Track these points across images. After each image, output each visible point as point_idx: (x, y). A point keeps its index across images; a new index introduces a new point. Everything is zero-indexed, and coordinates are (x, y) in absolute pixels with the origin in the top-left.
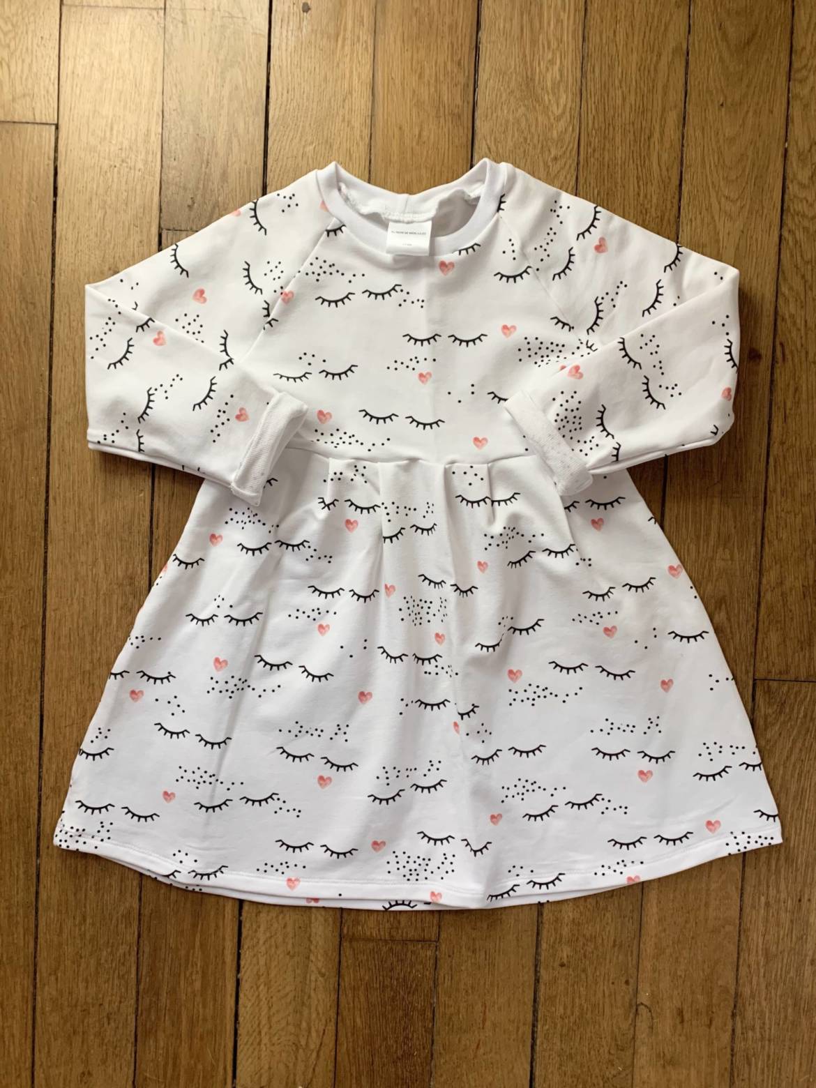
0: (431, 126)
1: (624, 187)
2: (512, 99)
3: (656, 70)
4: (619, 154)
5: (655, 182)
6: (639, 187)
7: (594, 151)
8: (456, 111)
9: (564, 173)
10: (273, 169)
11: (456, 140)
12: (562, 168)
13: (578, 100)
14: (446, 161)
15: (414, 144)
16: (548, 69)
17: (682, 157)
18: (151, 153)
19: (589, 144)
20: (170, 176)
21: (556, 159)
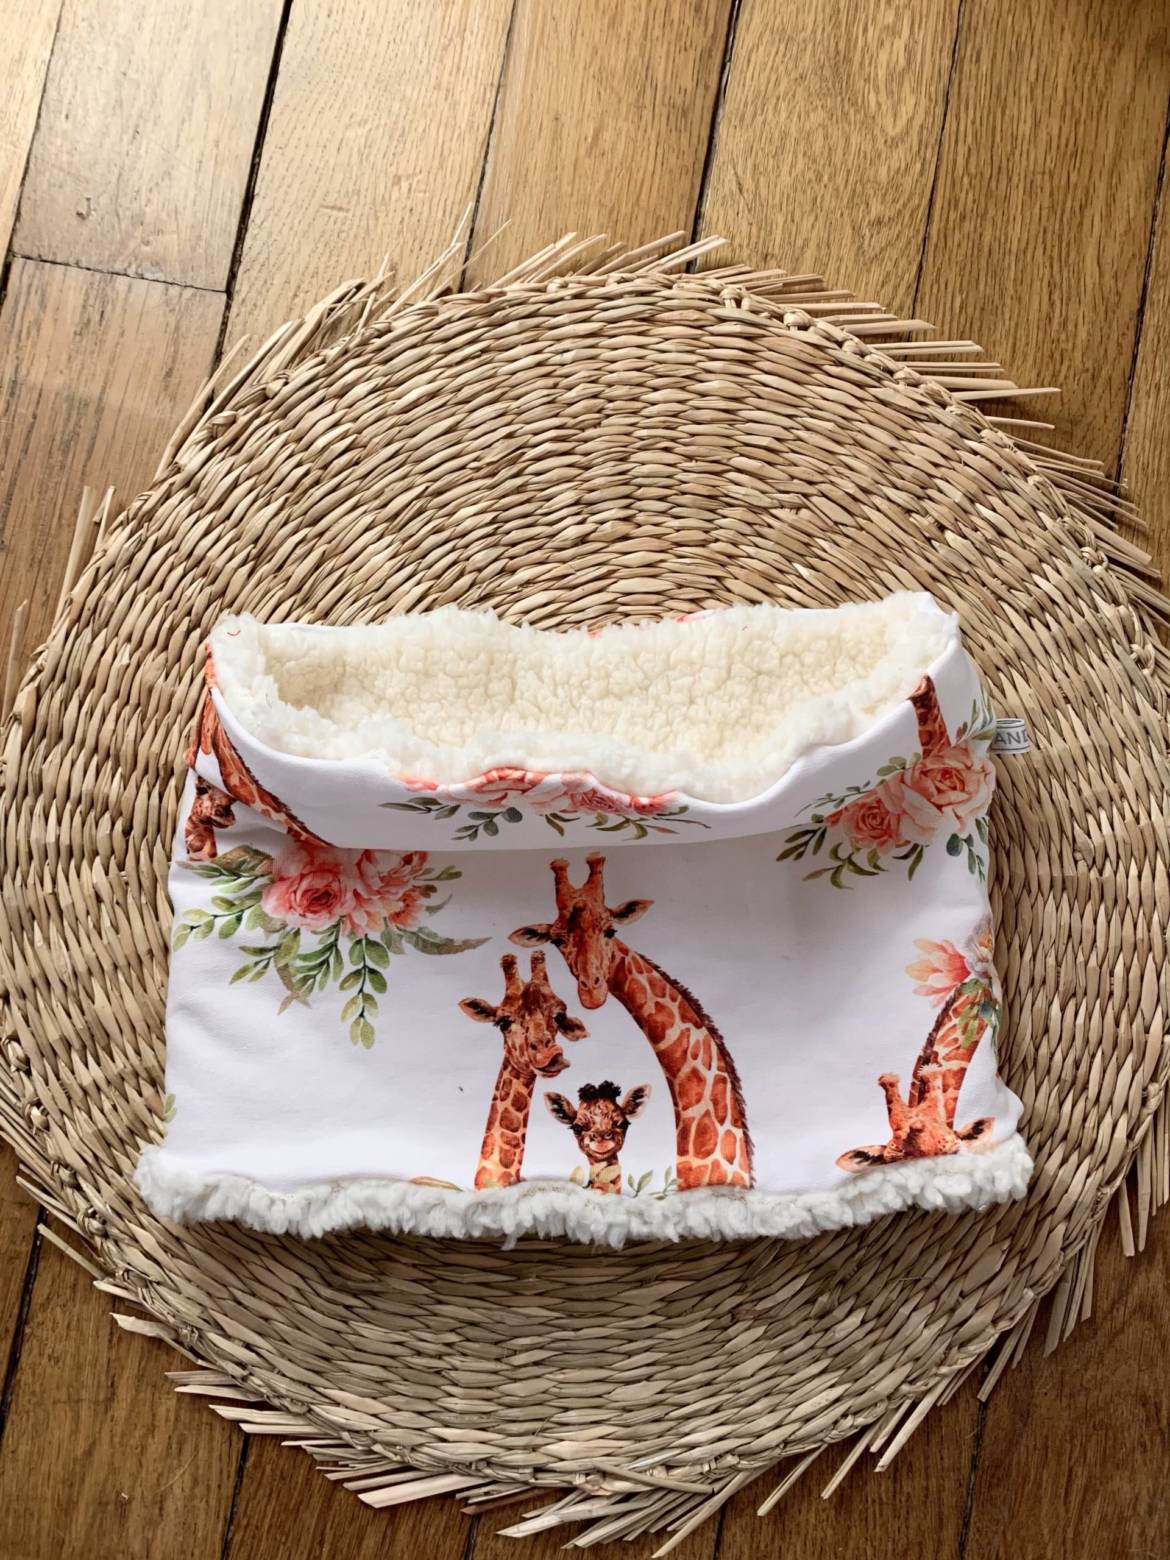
0: (620, 123)
1: (1020, 300)
2: (800, 90)
3: (1108, 72)
4: (1015, 231)
5: (1087, 299)
6: (1052, 304)
7: (963, 218)
8: (679, 100)
9: (895, 254)
10: (273, 163)
11: (672, 159)
12: (889, 244)
13: (940, 110)
14: (644, 197)
15: (582, 152)
16: (882, 43)
17: (1149, 255)
18: (19, 97)
19: (954, 202)
20: (53, 149)
21: (879, 222)
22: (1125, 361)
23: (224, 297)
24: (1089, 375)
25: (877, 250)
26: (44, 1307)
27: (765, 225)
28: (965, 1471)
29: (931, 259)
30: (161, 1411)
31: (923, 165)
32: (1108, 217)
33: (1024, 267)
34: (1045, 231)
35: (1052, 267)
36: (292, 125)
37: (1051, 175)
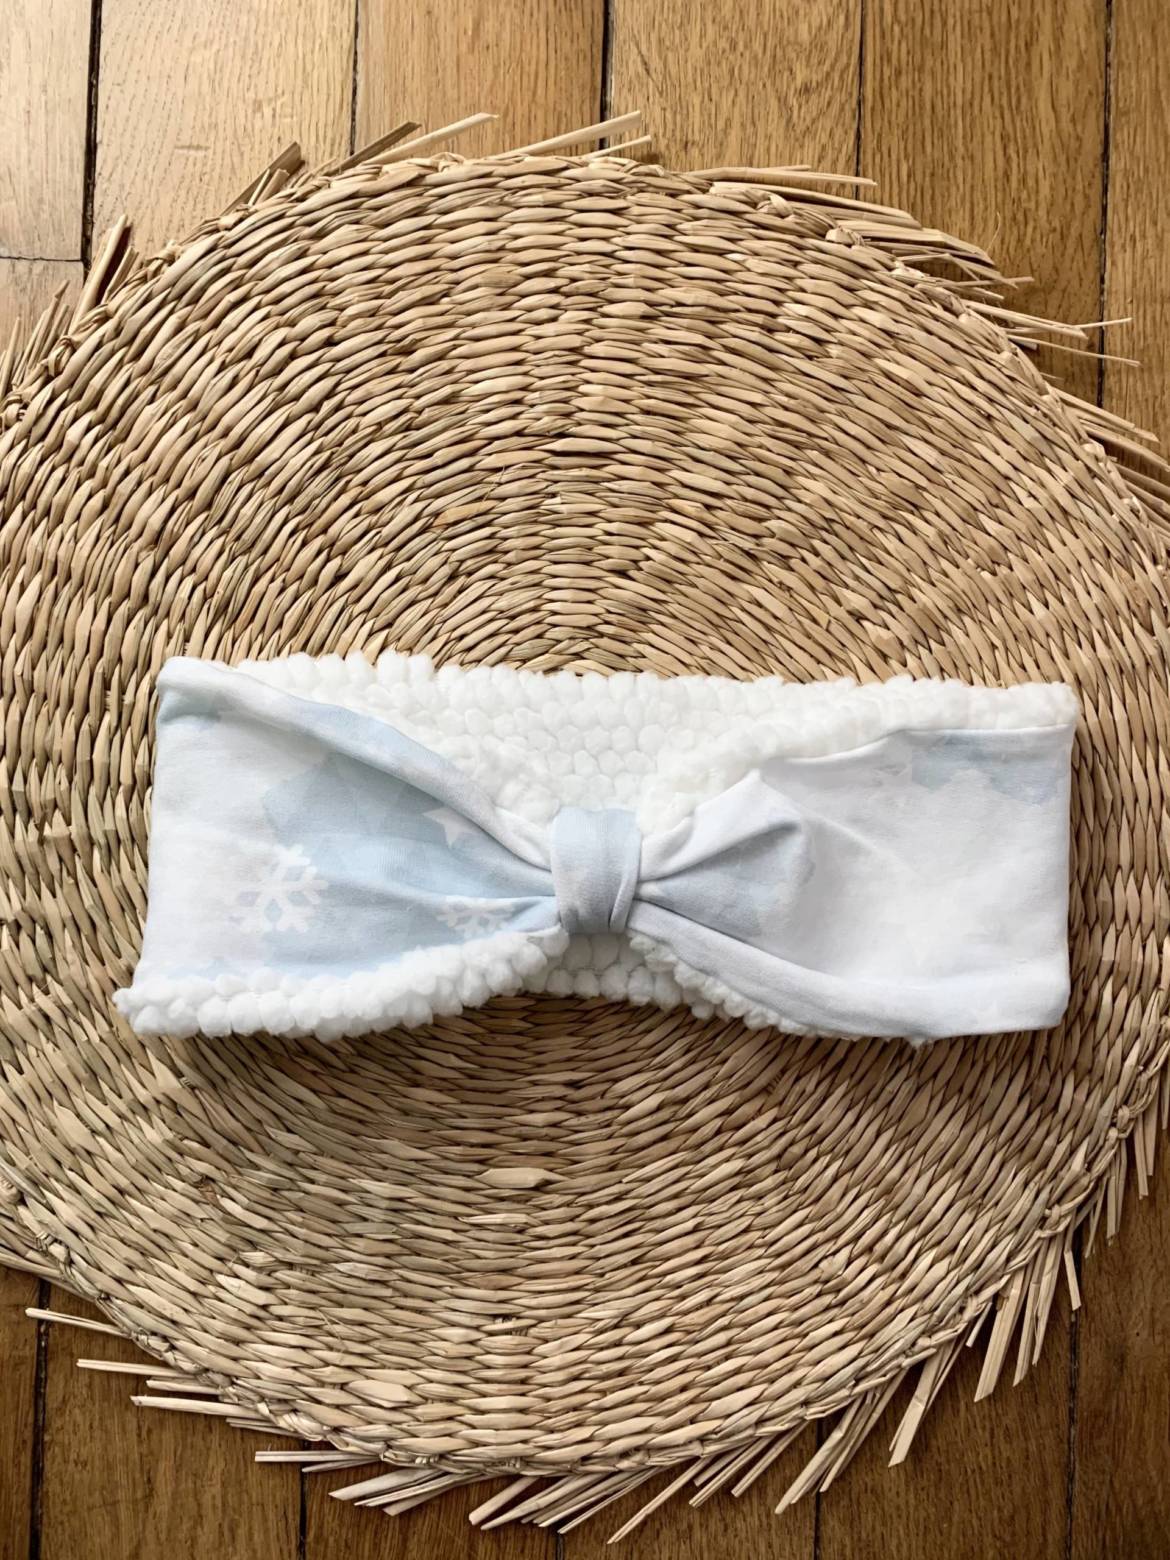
22: (1094, 212)
23: (81, 266)
24: (1058, 235)
25: (808, 121)
26: (60, 1411)
27: (681, 108)
28: (1064, 1427)
29: (869, 125)
30: (207, 1499)
31: (847, 18)
32: (1057, 52)
33: (973, 121)
34: (990, 77)
35: (1003, 118)
36: (127, 55)
37: (990, 14)
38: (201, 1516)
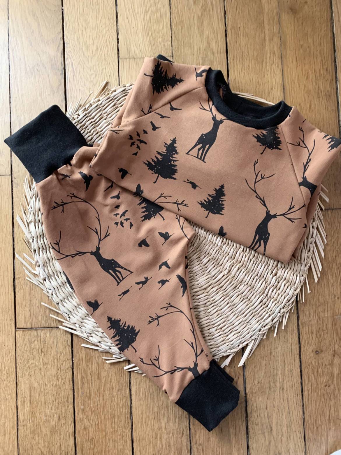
26: (251, 413)
30: (284, 431)
38: (283, 435)
